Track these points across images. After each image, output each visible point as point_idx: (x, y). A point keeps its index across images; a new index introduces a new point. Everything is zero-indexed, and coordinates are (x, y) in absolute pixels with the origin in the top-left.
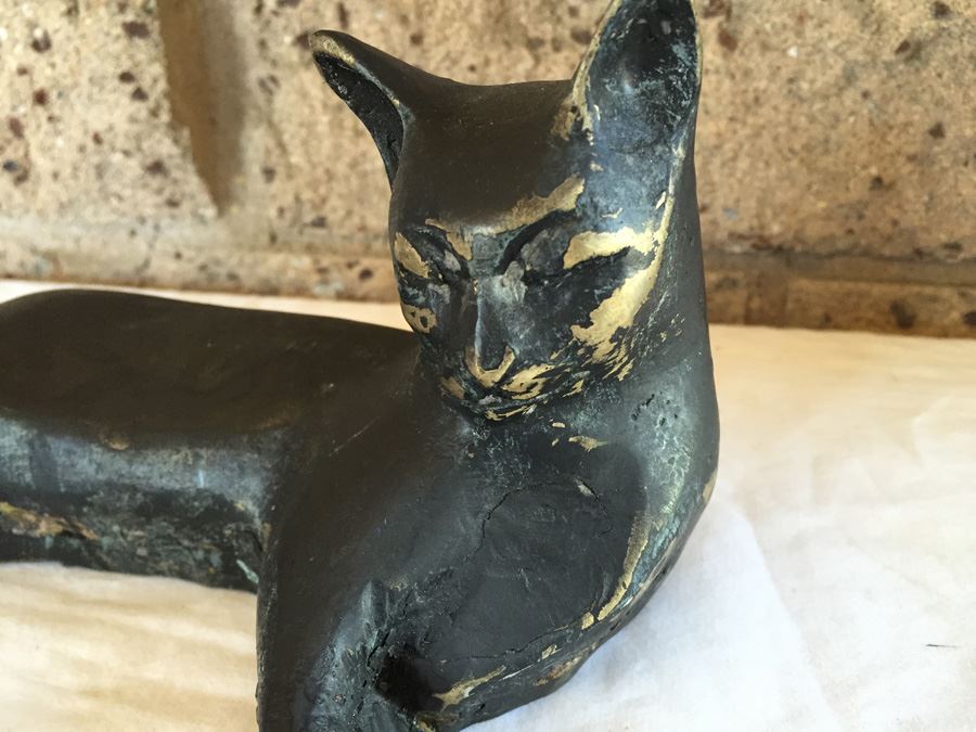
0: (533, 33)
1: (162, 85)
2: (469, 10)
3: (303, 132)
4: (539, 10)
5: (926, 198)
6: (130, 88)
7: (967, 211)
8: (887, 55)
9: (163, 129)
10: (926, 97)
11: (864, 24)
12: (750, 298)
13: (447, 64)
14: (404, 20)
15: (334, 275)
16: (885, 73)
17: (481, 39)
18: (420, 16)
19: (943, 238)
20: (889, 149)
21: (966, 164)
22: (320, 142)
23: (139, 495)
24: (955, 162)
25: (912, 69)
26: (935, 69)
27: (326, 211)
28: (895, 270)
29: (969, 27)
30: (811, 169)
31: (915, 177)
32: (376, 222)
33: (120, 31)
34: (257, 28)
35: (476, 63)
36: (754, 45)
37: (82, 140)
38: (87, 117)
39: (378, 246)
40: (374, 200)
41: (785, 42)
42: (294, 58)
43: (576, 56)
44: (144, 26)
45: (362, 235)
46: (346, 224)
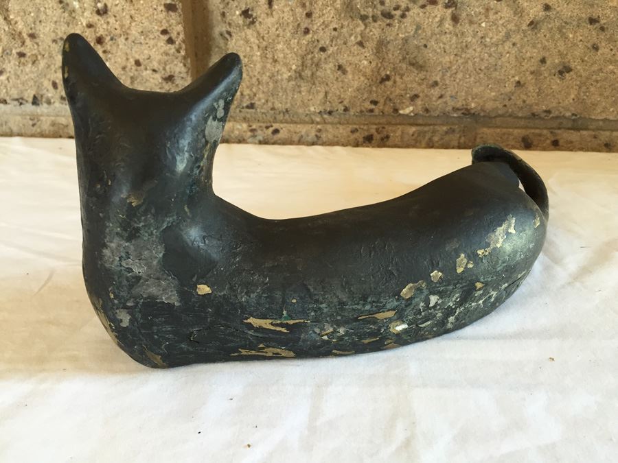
0: (363, 13)
1: (182, 36)
3: (246, 60)
4: (366, 2)
5: (538, 90)
6: (166, 37)
7: (554, 96)
8: (524, 27)
9: (180, 58)
10: (539, 46)
11: (515, 14)
12: (460, 137)
13: (323, 27)
14: (304, 5)
15: (259, 132)
16: (522, 35)
18: (311, 4)
19: (544, 108)
20: (524, 69)
21: (555, 75)
22: (255, 65)
24: (550, 75)
25: (534, 34)
26: (543, 33)
27: (255, 101)
28: (522, 123)
29: (558, 15)
30: (489, 78)
31: (533, 81)
32: (280, 105)
33: (162, 8)
34: (221, 6)
35: (337, 26)
36: (466, 21)
37: (124, 64)
38: (129, 51)
39: (280, 117)
40: (280, 94)
41: (480, 20)
42: (241, 22)
43: (385, 24)
44: (175, 6)
45: (272, 112)
46: (265, 106)
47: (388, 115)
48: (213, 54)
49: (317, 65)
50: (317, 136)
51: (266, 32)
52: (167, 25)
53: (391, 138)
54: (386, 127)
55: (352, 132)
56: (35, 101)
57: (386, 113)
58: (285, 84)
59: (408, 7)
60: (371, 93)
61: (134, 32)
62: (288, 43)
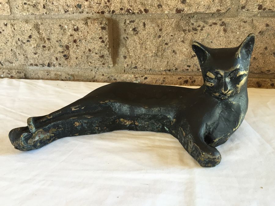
0: (184, 29)
1: (107, 40)
2: (172, 24)
3: (134, 49)
4: (186, 24)
5: (264, 61)
6: (101, 40)
7: (271, 64)
8: (257, 34)
9: (107, 48)
10: (264, 42)
11: (252, 28)
13: (167, 35)
14: (158, 26)
15: (139, 78)
17: (174, 30)
18: (161, 25)
19: (267, 69)
20: (257, 52)
21: (271, 55)
22: (138, 51)
23: (150, 116)
24: (269, 54)
25: (261, 36)
26: (266, 36)
27: (137, 65)
28: (257, 76)
29: (273, 28)
31: (261, 57)
32: (148, 67)
33: (100, 28)
34: (124, 27)
35: (173, 34)
36: (230, 31)
37: (84, 50)
38: (86, 46)
39: (148, 72)
40: (148, 63)
41: (236, 31)
42: (132, 33)
43: (193, 33)
44: (105, 27)
45: (145, 70)
46: (141, 68)
47: (195, 72)
48: (120, 46)
49: (164, 50)
50: (163, 80)
51: (143, 37)
52: (102, 35)
53: (196, 81)
54: (194, 77)
55: (179, 79)
56: (49, 65)
57: (194, 71)
58: (150, 58)
59: (204, 26)
60: (187, 62)
61: (89, 38)
62: (152, 42)
